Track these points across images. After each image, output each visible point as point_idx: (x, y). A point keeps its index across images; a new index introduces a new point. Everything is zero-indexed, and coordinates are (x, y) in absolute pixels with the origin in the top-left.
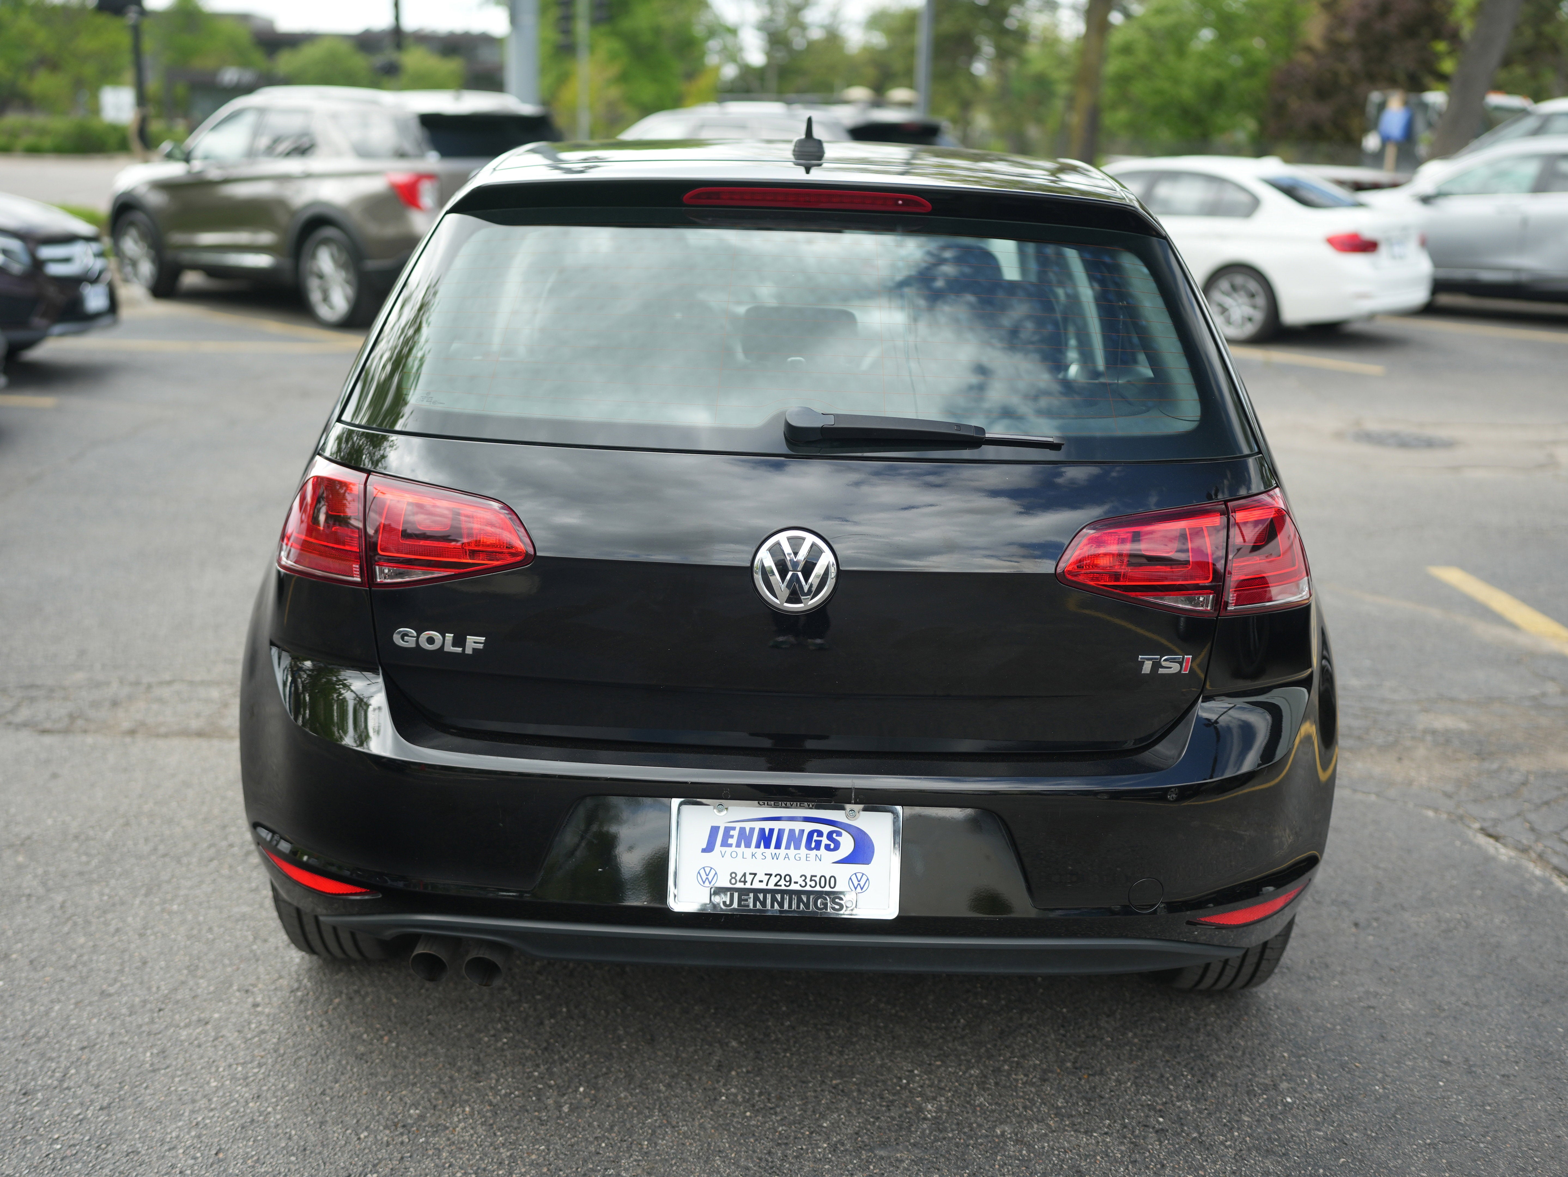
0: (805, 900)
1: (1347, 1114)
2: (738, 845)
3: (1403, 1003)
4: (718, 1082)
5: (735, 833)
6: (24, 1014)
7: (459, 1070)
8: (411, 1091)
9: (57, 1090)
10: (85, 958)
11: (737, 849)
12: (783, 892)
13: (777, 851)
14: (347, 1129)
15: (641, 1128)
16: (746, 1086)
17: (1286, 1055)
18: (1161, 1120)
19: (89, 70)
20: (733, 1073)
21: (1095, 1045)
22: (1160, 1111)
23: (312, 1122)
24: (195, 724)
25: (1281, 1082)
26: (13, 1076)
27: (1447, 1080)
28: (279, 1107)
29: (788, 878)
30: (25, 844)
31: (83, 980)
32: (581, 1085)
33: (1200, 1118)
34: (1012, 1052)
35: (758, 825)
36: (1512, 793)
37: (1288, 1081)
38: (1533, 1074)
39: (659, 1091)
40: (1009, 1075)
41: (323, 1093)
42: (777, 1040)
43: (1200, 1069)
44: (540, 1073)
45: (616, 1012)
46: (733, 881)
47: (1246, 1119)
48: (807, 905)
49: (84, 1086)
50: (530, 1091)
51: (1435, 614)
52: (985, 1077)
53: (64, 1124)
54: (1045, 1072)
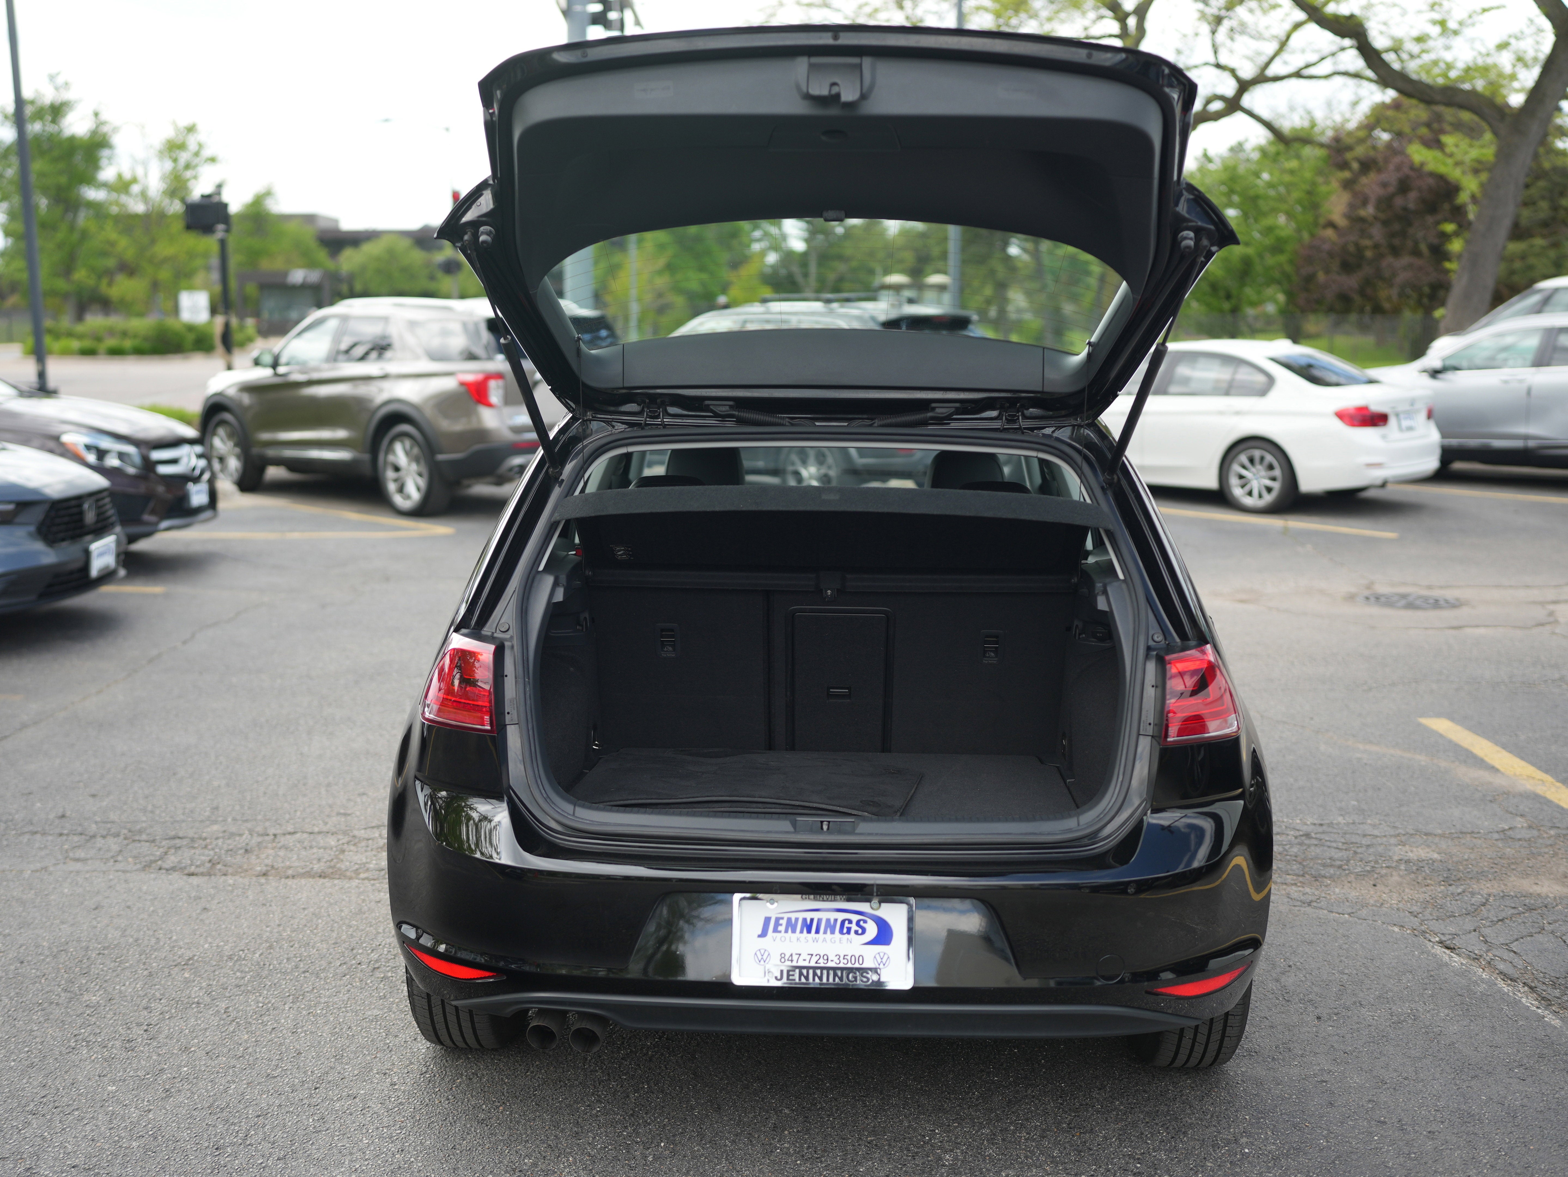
0: (839, 974)
1: (1294, 1160)
2: (786, 931)
3: (1351, 1078)
4: (774, 1139)
5: (784, 922)
6: (207, 1091)
7: (563, 1130)
8: (525, 1146)
9: (242, 1146)
10: (250, 1050)
11: (786, 935)
12: (822, 969)
13: (817, 935)
14: (475, 1173)
15: (712, 1172)
16: (797, 1142)
17: (1247, 1117)
18: (1139, 1165)
19: (164, 274)
20: (786, 1132)
21: (1087, 1111)
22: (1138, 1159)
23: (447, 1168)
24: (317, 867)
25: (1242, 1137)
26: (206, 1136)
27: (1382, 1136)
28: (419, 1158)
29: (825, 957)
30: (188, 963)
31: (251, 1066)
32: (662, 1141)
33: (1172, 1164)
34: (1017, 1117)
35: (801, 916)
36: (1473, 912)
37: (1248, 1137)
38: (1455, 1131)
39: (725, 1146)
40: (1014, 1133)
41: (454, 1148)
42: (822, 1108)
43: (1174, 1129)
44: (628, 1133)
45: (688, 1088)
46: (783, 960)
47: (1209, 1164)
48: (841, 979)
49: (263, 1143)
50: (620, 1146)
51: (1422, 759)
52: (994, 1135)
53: (251, 1170)
54: (1044, 1131)
